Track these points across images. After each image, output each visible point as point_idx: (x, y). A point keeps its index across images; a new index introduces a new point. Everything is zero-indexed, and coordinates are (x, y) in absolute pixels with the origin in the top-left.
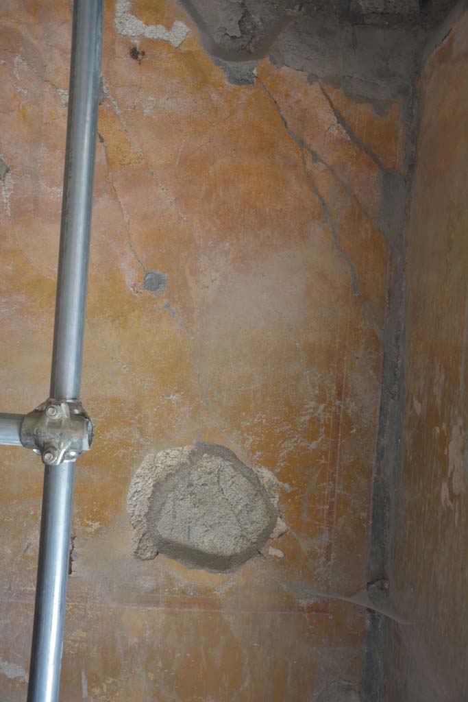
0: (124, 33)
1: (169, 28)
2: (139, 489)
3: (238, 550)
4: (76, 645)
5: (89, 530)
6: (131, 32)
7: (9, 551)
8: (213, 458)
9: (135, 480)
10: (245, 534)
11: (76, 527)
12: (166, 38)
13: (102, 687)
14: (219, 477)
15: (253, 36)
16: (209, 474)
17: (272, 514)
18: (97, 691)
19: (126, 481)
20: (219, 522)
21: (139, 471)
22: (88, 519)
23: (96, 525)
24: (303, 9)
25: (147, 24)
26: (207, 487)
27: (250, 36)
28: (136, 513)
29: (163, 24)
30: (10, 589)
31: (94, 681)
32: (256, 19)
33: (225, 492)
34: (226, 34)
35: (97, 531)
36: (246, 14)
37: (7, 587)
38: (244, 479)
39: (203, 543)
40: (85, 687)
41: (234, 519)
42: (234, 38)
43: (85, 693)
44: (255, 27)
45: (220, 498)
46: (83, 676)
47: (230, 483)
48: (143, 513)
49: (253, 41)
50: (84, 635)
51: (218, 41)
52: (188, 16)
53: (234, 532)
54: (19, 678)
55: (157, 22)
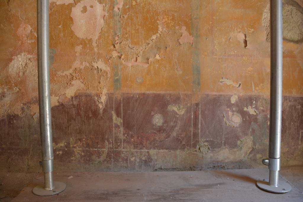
2: (266, 17)
3: (299, 39)
4: (249, 73)
5: (250, 32)
7: (224, 40)
8: (289, 6)
9: (264, 14)
10: (301, 33)
11: (246, 31)
13: (259, 87)
14: (291, 13)
16: (288, 11)
18: (257, 88)
19: (261, 14)
20: (292, 29)
21: (265, 10)
22: (250, 28)
23: (252, 30)
26: (288, 16)
28: (265, 26)
30: (225, 53)
31: (256, 85)
33: (294, 18)
35: (253, 32)
37: (224, 53)
38: (300, 13)
39: (287, 36)
40: (253, 87)
41: (297, 28)
43: (254, 89)
45: (292, 20)
46: (252, 82)
47: (295, 15)
48: (268, 26)
50: (252, 69)
53: (298, 32)
54: (231, 84)
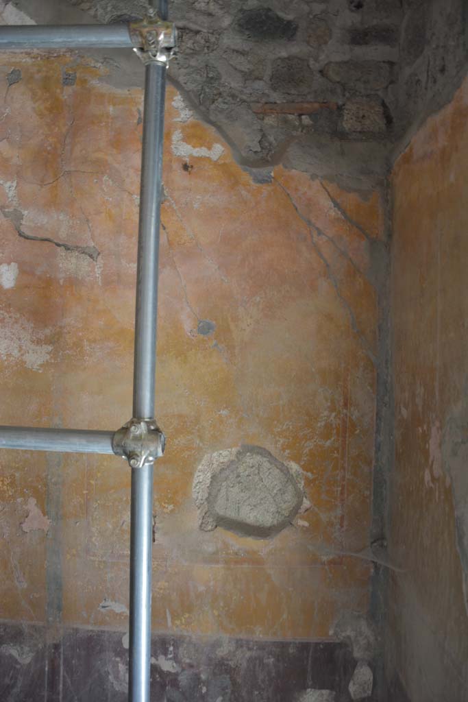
0: (178, 154)
1: (209, 148)
2: (201, 480)
3: (275, 522)
4: (162, 591)
5: (165, 510)
6: (183, 153)
7: (110, 527)
8: (254, 456)
9: (197, 474)
10: (279, 510)
11: (157, 509)
12: (207, 156)
13: (181, 620)
14: (259, 470)
15: (270, 150)
16: (252, 467)
17: (299, 496)
18: (178, 622)
19: (192, 474)
20: (260, 503)
21: (200, 467)
22: (165, 503)
23: (171, 507)
24: (304, 131)
25: (194, 147)
26: (250, 478)
27: (267, 150)
28: (200, 498)
29: (205, 146)
30: (112, 552)
31: (175, 616)
32: (271, 139)
33: (264, 480)
34: (251, 150)
35: (172, 511)
36: (264, 136)
37: (111, 551)
38: (278, 470)
39: (249, 517)
40: (169, 620)
41: (272, 500)
42: (256, 152)
43: (170, 624)
44: (270, 144)
45: (260, 485)
46: (167, 611)
47: (267, 474)
48: (204, 498)
49: (270, 153)
50: (167, 584)
51: (244, 155)
52: (223, 140)
53: (272, 510)
54: (123, 613)
55: (201, 146)
